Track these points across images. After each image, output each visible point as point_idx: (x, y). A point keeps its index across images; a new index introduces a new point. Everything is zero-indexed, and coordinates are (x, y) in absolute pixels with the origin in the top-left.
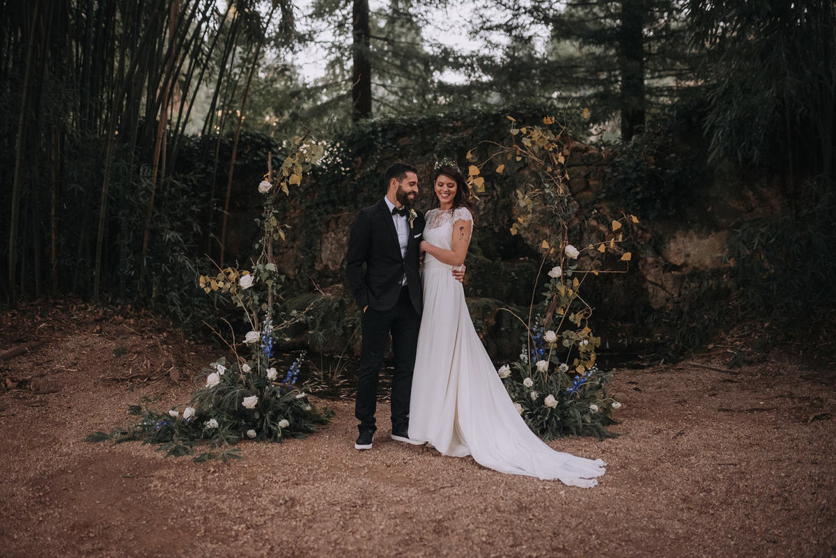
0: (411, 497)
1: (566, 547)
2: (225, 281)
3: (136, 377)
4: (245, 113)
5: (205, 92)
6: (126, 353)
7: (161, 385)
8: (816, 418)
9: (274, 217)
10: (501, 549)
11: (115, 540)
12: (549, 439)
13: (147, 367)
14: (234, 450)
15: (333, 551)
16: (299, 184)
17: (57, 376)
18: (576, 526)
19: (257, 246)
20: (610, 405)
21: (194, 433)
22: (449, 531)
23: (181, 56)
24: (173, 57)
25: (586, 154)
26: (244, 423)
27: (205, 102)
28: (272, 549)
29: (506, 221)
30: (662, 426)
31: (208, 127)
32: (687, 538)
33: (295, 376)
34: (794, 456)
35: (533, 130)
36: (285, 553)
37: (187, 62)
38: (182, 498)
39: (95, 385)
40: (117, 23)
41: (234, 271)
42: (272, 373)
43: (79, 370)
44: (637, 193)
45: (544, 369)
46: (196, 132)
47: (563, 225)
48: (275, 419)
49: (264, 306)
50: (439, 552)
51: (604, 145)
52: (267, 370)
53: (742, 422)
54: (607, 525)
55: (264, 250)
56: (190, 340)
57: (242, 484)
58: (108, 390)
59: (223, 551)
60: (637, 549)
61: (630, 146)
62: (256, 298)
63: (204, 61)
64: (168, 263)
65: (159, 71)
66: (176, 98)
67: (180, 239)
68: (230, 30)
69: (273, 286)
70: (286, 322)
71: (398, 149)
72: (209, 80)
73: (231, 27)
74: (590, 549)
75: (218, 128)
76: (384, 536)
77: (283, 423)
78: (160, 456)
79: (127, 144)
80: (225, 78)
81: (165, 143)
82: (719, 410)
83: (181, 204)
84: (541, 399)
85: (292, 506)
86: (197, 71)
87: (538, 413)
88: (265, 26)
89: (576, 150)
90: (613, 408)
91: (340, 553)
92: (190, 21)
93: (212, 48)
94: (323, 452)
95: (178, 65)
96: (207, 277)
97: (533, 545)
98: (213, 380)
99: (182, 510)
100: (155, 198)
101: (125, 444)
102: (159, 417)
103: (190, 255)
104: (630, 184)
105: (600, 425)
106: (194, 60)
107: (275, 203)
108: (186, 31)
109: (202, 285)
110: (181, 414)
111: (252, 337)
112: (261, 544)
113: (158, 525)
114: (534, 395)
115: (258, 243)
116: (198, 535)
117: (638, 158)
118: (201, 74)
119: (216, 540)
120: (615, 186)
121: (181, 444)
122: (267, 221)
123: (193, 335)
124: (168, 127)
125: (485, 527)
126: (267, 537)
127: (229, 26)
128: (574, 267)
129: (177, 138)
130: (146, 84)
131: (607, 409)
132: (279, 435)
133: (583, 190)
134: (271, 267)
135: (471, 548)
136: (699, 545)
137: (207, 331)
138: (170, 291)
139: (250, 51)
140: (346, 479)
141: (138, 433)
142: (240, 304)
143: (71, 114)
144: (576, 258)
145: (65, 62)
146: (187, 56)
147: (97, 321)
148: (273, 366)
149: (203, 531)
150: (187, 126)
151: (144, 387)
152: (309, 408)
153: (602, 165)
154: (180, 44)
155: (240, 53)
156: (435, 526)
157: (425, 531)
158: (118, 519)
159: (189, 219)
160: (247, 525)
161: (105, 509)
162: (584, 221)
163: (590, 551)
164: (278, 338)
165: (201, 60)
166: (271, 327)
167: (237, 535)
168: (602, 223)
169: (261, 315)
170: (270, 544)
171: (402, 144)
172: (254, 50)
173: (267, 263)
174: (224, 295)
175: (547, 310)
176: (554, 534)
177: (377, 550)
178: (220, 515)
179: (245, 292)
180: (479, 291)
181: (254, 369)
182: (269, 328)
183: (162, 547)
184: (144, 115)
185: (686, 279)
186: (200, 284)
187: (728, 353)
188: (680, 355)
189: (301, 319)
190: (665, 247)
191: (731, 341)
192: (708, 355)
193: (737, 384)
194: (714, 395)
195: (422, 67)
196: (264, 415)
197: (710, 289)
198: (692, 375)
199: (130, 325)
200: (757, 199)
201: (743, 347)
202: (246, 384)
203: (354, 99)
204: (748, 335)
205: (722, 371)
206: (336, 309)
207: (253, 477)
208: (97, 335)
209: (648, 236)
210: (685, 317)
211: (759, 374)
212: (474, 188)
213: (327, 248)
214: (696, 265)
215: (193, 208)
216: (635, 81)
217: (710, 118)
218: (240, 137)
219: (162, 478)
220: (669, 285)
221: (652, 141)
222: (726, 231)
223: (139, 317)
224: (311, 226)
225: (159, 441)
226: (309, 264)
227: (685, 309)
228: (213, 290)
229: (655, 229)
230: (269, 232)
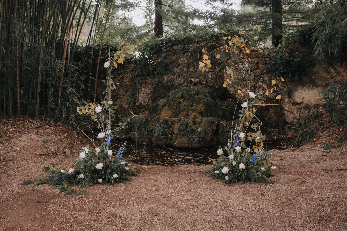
2: (89, 109)
3: (50, 154)
6: (47, 142)
7: (62, 157)
9: (111, 79)
12: (241, 184)
13: (56, 149)
16: (122, 63)
17: (14, 153)
19: (104, 93)
20: (270, 167)
21: (73, 180)
25: (257, 53)
26: (96, 176)
29: (221, 83)
30: (295, 178)
33: (122, 153)
35: (234, 37)
39: (32, 157)
41: (93, 104)
42: (110, 152)
43: (25, 150)
44: (281, 70)
45: (239, 150)
47: (248, 83)
48: (111, 174)
49: (107, 121)
51: (266, 49)
52: (108, 151)
53: (333, 176)
55: (107, 95)
58: (37, 159)
61: (277, 49)
62: (103, 117)
64: (70, 102)
67: (74, 91)
69: (111, 111)
70: (117, 128)
71: (173, 51)
82: (322, 170)
84: (238, 165)
87: (236, 172)
89: (253, 51)
90: (271, 169)
94: (133, 190)
96: (80, 107)
98: (82, 155)
100: (64, 73)
102: (57, 173)
104: (277, 66)
105: (266, 178)
111: (101, 135)
114: (234, 163)
115: (104, 91)
117: (281, 54)
120: (270, 67)
122: (108, 81)
128: (253, 102)
131: (268, 169)
133: (256, 69)
134: (110, 102)
138: (71, 114)
142: (96, 120)
144: (254, 98)
147: (37, 128)
148: (111, 149)
151: (54, 158)
152: (127, 169)
153: (265, 58)
159: (79, 82)
162: (256, 83)
164: (113, 136)
166: (110, 131)
169: (106, 126)
171: (174, 49)
173: (108, 100)
174: (88, 116)
175: (240, 123)
179: (98, 114)
180: (209, 114)
181: (102, 151)
182: (109, 131)
185: (303, 109)
186: (77, 111)
187: (324, 142)
188: (300, 143)
189: (124, 127)
190: (293, 95)
191: (325, 136)
192: (314, 143)
193: (329, 157)
194: (319, 162)
195: (184, 18)
196: (106, 172)
197: (314, 113)
198: (307, 153)
199: (51, 130)
200: (335, 72)
201: (330, 140)
202: (98, 157)
203: (155, 32)
204: (332, 134)
205: (321, 151)
206: (145, 122)
207: (98, 203)
208: (36, 134)
209: (285, 89)
210: (303, 125)
211: (339, 153)
212: (206, 65)
213: (141, 95)
214: (308, 103)
215: (81, 77)
216: (279, 21)
217: (315, 35)
218: (103, 46)
219: (54, 203)
220: (295, 111)
221: (287, 46)
222: (321, 87)
223: (56, 126)
224: (134, 85)
225: (56, 184)
226: (133, 102)
227: (303, 123)
228: (83, 113)
229: (289, 86)
230: (109, 86)
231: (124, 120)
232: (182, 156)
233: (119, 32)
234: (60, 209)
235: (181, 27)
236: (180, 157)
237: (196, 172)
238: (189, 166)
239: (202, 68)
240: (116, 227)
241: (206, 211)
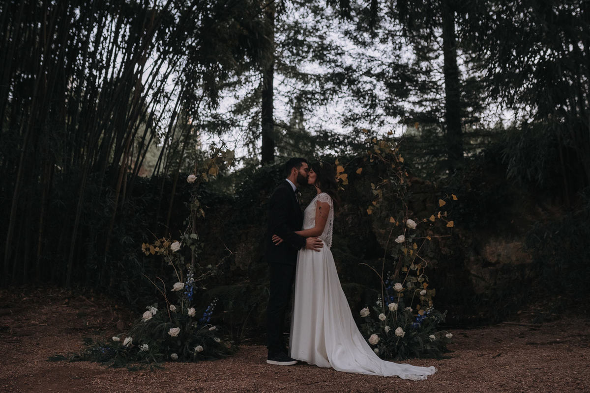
3: (91, 328)
6: (85, 316)
9: (197, 200)
17: (31, 328)
19: (184, 223)
20: (444, 335)
25: (422, 185)
26: (169, 348)
29: (367, 232)
30: (484, 352)
33: (209, 316)
41: (167, 240)
42: (191, 311)
43: (48, 325)
45: (394, 309)
47: (404, 205)
48: (192, 346)
49: (188, 265)
52: (188, 309)
55: (190, 225)
58: (69, 336)
62: (182, 259)
64: (123, 261)
69: (195, 250)
70: (203, 274)
77: (199, 348)
78: (102, 368)
81: (126, 180)
82: (527, 344)
84: (392, 332)
87: (390, 341)
90: (447, 337)
96: (147, 244)
98: (147, 316)
101: (77, 363)
111: (178, 286)
114: (387, 329)
115: (186, 220)
122: (193, 203)
128: (414, 236)
132: (195, 357)
133: (422, 210)
134: (194, 236)
141: (88, 355)
142: (171, 263)
144: (414, 228)
147: (67, 298)
148: (193, 307)
151: (96, 334)
152: (218, 341)
153: (435, 192)
162: (423, 231)
164: (197, 288)
166: (192, 279)
169: (186, 272)
173: (191, 233)
179: (175, 254)
181: (179, 309)
185: (500, 272)
186: (142, 249)
190: (483, 250)
192: (517, 317)
193: (539, 331)
194: (523, 337)
196: (185, 343)
197: (517, 278)
198: (506, 329)
199: (91, 301)
205: (529, 326)
206: (245, 293)
208: (65, 306)
211: (556, 326)
212: (341, 181)
214: (506, 262)
217: (506, 150)
220: (487, 276)
224: (228, 238)
226: (226, 266)
228: (151, 253)
229: (474, 236)
230: (194, 211)
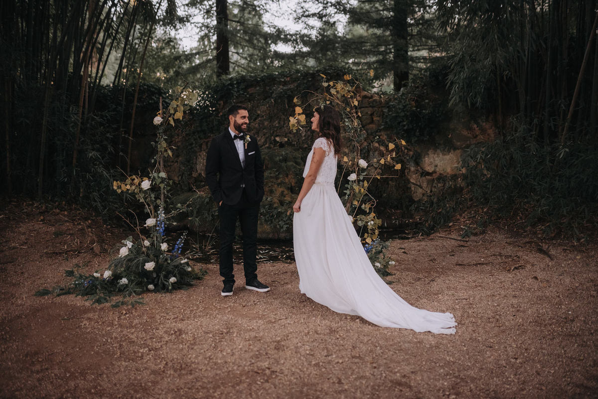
0: (260, 326)
1: (361, 356)
2: (131, 184)
3: (69, 251)
4: (143, 70)
5: (115, 56)
6: (62, 235)
7: (88, 256)
8: (516, 268)
9: (164, 141)
10: (319, 358)
11: (57, 363)
13: (77, 244)
14: (139, 299)
15: (208, 364)
16: (181, 118)
17: (13, 251)
18: (367, 341)
19: (153, 161)
20: (388, 263)
21: (111, 288)
22: (285, 348)
23: (97, 31)
24: (92, 31)
25: (371, 100)
26: (145, 280)
27: (114, 63)
28: (166, 364)
30: (421, 276)
31: (117, 80)
32: (437, 347)
33: (180, 248)
34: (503, 292)
35: (337, 83)
36: (175, 366)
37: (102, 35)
38: (104, 332)
39: (41, 257)
40: (51, 6)
41: (137, 178)
42: (164, 246)
43: (28, 247)
44: (404, 126)
46: (109, 83)
47: (357, 146)
48: (167, 277)
49: (158, 201)
50: (278, 362)
51: (383, 94)
52: (161, 244)
53: (470, 272)
54: (387, 340)
55: (158, 164)
56: (107, 225)
57: (145, 321)
58: (50, 260)
59: (133, 367)
60: (406, 354)
61: (399, 95)
62: (153, 196)
63: (114, 35)
64: (91, 173)
65: (82, 41)
66: (94, 60)
67: (99, 157)
68: (132, 13)
69: (164, 187)
70: (173, 211)
71: (248, 96)
72: (117, 48)
73: (132, 11)
74: (376, 356)
75: (125, 81)
76: (242, 352)
77: (173, 280)
79: (60, 91)
80: (129, 46)
81: (87, 91)
82: (456, 265)
83: (99, 133)
85: (180, 335)
86: (109, 41)
88: (156, 11)
89: (365, 97)
90: (390, 265)
91: (212, 365)
92: (103, 6)
93: (119, 26)
94: (200, 298)
95: (95, 37)
96: (118, 182)
97: (340, 355)
98: (124, 252)
99: (104, 340)
100: (81, 129)
101: (63, 297)
102: (87, 278)
103: (106, 168)
104: (400, 120)
106: (107, 34)
107: (165, 132)
108: (100, 13)
109: (115, 188)
110: (102, 275)
111: (150, 222)
112: (159, 361)
113: (87, 351)
115: (154, 159)
116: (115, 356)
117: (405, 103)
118: (112, 43)
119: (128, 359)
120: (390, 121)
121: (103, 296)
122: (160, 144)
123: (109, 222)
124: (89, 80)
125: (308, 344)
126: (163, 356)
127: (131, 10)
128: (365, 174)
129: (96, 87)
130: (73, 49)
131: (386, 266)
132: (170, 288)
133: (369, 124)
134: (163, 175)
135: (300, 359)
136: (445, 351)
137: (119, 219)
138: (93, 192)
139: (146, 28)
140: (216, 316)
141: (72, 289)
142: (142, 200)
143: (19, 69)
144: (366, 168)
145: (13, 33)
146: (102, 30)
147: (41, 213)
148: (165, 242)
149: (119, 354)
150: (102, 79)
151: (75, 258)
152: (190, 269)
153: (382, 107)
154: (96, 22)
155: (139, 29)
156: (276, 345)
157: (269, 348)
158: (59, 348)
159: (105, 143)
160: (149, 348)
161: (50, 341)
162: (370, 144)
163: (376, 357)
164: (168, 223)
165: (112, 33)
166: (163, 215)
167: (142, 356)
168: (382, 145)
169: (156, 208)
170: (165, 361)
171: (250, 92)
172: (148, 28)
173: (160, 172)
174: (130, 194)
175: (347, 202)
176: (353, 347)
177: (237, 362)
178: (130, 342)
179: (145, 192)
181: (152, 244)
182: (162, 216)
183: (91, 365)
184: (72, 71)
185: (436, 182)
186: (114, 187)
187: (462, 228)
188: (432, 230)
189: (184, 210)
190: (422, 161)
191: (464, 221)
192: (449, 230)
193: (467, 248)
194: (453, 255)
195: (263, 41)
196: (160, 274)
197: (450, 187)
198: (439, 243)
199: (65, 216)
200: (479, 129)
201: (471, 224)
202: (147, 254)
203: (218, 62)
204: (474, 217)
205: (458, 240)
206: (208, 203)
207: (153, 316)
208: (41, 223)
209: (411, 153)
210: (435, 205)
211: (481, 242)
212: (299, 122)
213: (200, 162)
214: (442, 172)
215: (108, 135)
216: (403, 52)
217: (451, 77)
218: (140, 87)
219: (89, 319)
220: (425, 185)
221: (414, 91)
222: (460, 150)
223: (71, 210)
224: (189, 147)
225: (87, 294)
226: (189, 173)
227: (435, 200)
228: (123, 191)
229: (416, 149)
230: (161, 151)
231: (175, 199)
232: (264, 252)
233: (161, 62)
234: (99, 327)
235: (257, 55)
236: (261, 252)
237: (286, 272)
238: (275, 264)
239: (293, 125)
240: (183, 345)
241: (303, 321)
